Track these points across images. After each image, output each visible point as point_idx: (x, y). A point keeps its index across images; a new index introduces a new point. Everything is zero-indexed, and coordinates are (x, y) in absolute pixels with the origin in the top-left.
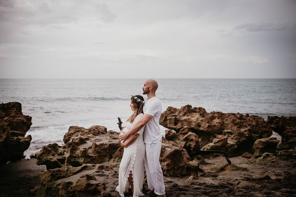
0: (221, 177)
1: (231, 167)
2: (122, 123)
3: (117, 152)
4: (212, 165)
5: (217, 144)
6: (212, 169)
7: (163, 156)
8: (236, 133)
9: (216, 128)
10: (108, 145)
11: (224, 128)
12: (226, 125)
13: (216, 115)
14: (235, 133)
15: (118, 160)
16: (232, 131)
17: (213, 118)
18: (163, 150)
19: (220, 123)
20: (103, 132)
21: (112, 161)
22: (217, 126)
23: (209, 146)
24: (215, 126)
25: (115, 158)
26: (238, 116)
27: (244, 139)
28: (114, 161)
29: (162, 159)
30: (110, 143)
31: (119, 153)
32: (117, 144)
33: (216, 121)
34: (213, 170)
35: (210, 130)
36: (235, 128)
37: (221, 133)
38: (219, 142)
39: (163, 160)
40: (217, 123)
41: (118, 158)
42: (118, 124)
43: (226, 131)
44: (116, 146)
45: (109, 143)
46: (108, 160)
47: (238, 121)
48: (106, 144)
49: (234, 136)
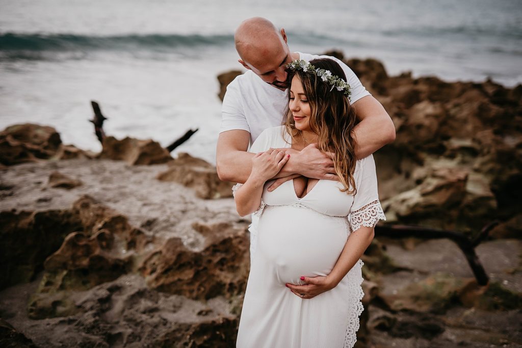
0: (453, 338)
1: (486, 294)
2: (105, 119)
3: (62, 251)
4: (415, 274)
5: (434, 199)
6: (416, 298)
7: (238, 268)
8: (488, 152)
9: (423, 133)
10: (32, 217)
11: (451, 133)
12: (455, 124)
13: (422, 87)
14: (485, 150)
15: (63, 279)
16: (476, 146)
17: (413, 98)
18: (240, 242)
19: (435, 116)
20: (43, 151)
21: (43, 283)
22: (429, 128)
23: (403, 201)
24: (420, 126)
25: (55, 272)
26: (490, 90)
27: (515, 172)
28: (48, 283)
29: (235, 281)
30: (43, 210)
31: (68, 254)
32: (66, 212)
33: (425, 110)
34: (420, 302)
35: (405, 139)
36: (486, 136)
37: (439, 151)
38: (438, 189)
39: (237, 285)
40: (428, 116)
41: (65, 273)
42: (92, 121)
43: (456, 143)
44: (65, 220)
45: (38, 210)
46: (31, 274)
47: (495, 109)
48: (25, 214)
49: (483, 164)
